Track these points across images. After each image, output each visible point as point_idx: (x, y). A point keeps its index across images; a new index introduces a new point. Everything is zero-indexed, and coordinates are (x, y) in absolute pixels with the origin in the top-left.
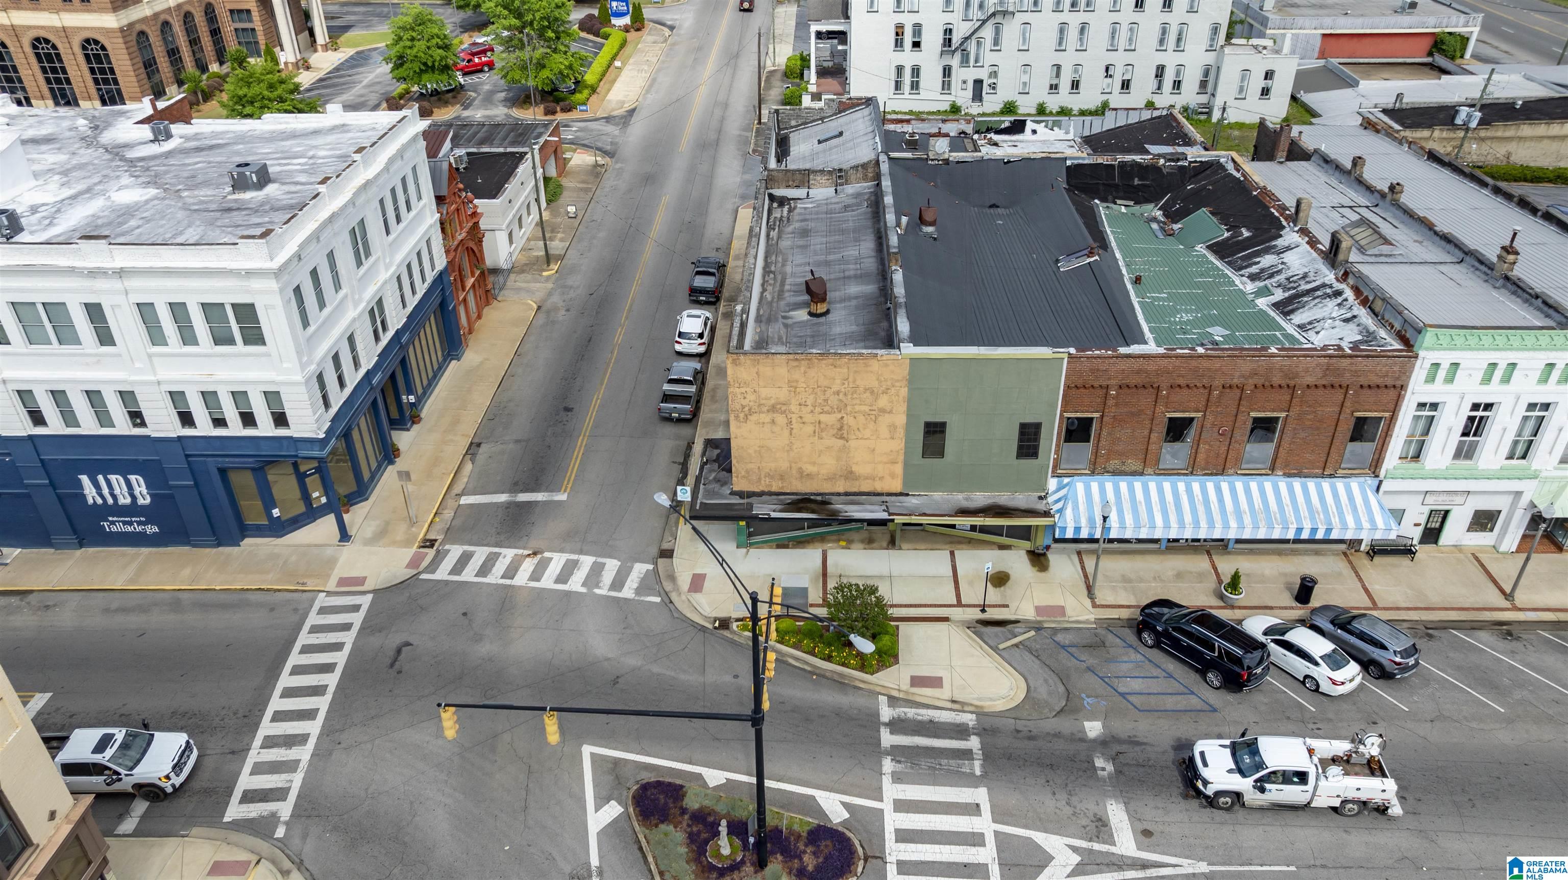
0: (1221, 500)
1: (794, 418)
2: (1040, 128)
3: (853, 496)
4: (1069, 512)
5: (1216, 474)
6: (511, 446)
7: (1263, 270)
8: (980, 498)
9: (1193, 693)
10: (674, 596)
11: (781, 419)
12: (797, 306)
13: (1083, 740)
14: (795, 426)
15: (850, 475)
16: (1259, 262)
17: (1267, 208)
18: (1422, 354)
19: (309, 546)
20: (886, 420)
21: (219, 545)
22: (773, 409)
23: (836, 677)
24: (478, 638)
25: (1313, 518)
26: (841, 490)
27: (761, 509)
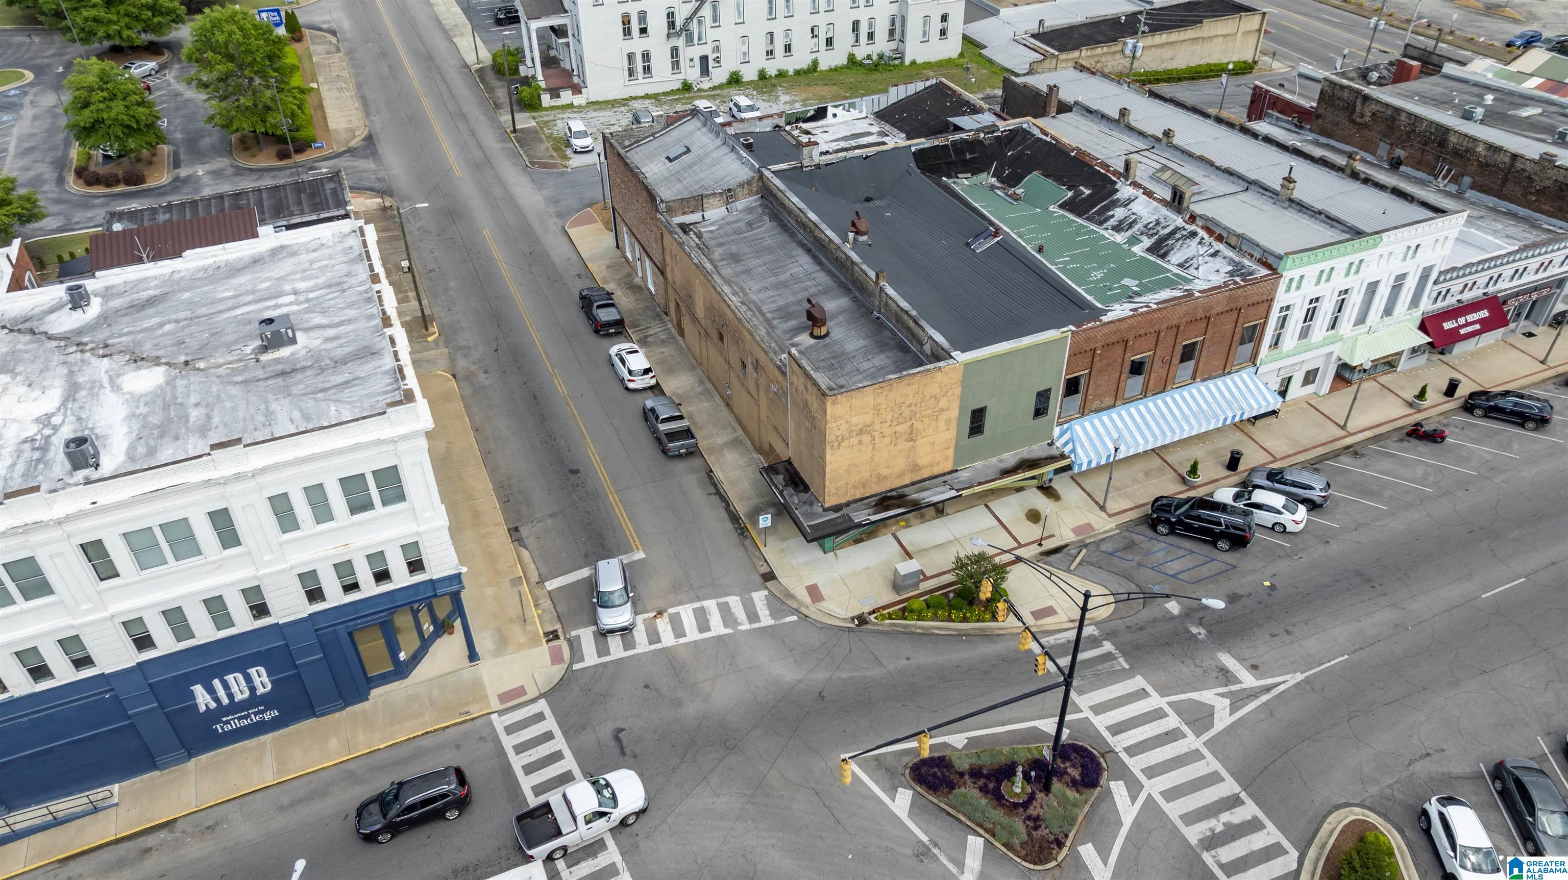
0: (1171, 412)
1: (876, 434)
2: (839, 111)
3: (920, 483)
4: (1079, 450)
5: (1160, 393)
6: (549, 521)
7: (1121, 222)
8: (1010, 458)
9: (1213, 560)
10: (803, 610)
11: (866, 439)
12: (797, 331)
13: (1173, 618)
14: (877, 441)
15: (915, 468)
16: (1113, 216)
17: (1091, 167)
18: (1284, 274)
19: (440, 676)
20: (944, 417)
21: (347, 705)
22: (861, 432)
23: (979, 632)
24: (678, 703)
25: (1231, 408)
26: (908, 482)
27: (860, 516)
